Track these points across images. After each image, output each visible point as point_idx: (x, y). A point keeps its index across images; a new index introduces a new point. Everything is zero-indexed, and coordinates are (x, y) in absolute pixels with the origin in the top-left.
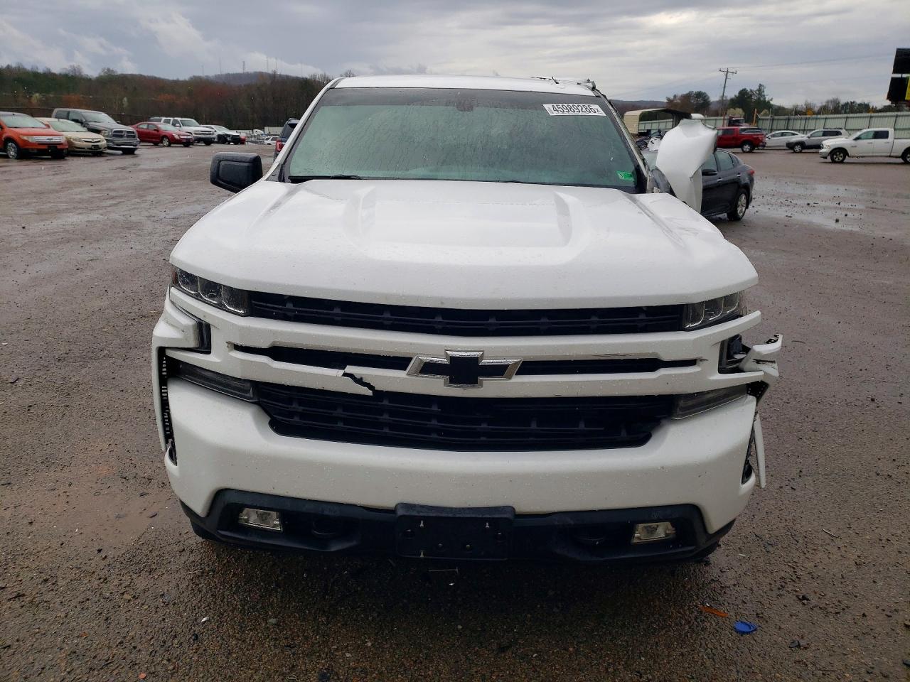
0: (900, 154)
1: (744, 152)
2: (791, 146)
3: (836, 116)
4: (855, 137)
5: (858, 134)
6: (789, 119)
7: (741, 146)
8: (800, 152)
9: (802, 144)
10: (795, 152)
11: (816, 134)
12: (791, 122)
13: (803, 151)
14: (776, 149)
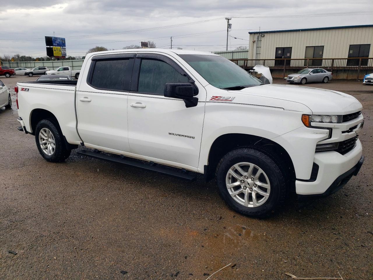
0: (74, 76)
1: (7, 77)
2: (27, 74)
3: (48, 61)
4: (57, 70)
5: (58, 69)
6: (18, 63)
7: (5, 74)
8: (32, 76)
9: (32, 73)
10: (30, 76)
11: (36, 69)
12: (19, 64)
13: (33, 76)
14: (21, 75)
